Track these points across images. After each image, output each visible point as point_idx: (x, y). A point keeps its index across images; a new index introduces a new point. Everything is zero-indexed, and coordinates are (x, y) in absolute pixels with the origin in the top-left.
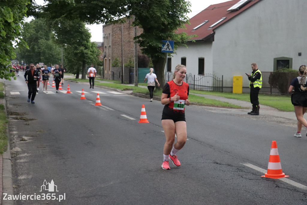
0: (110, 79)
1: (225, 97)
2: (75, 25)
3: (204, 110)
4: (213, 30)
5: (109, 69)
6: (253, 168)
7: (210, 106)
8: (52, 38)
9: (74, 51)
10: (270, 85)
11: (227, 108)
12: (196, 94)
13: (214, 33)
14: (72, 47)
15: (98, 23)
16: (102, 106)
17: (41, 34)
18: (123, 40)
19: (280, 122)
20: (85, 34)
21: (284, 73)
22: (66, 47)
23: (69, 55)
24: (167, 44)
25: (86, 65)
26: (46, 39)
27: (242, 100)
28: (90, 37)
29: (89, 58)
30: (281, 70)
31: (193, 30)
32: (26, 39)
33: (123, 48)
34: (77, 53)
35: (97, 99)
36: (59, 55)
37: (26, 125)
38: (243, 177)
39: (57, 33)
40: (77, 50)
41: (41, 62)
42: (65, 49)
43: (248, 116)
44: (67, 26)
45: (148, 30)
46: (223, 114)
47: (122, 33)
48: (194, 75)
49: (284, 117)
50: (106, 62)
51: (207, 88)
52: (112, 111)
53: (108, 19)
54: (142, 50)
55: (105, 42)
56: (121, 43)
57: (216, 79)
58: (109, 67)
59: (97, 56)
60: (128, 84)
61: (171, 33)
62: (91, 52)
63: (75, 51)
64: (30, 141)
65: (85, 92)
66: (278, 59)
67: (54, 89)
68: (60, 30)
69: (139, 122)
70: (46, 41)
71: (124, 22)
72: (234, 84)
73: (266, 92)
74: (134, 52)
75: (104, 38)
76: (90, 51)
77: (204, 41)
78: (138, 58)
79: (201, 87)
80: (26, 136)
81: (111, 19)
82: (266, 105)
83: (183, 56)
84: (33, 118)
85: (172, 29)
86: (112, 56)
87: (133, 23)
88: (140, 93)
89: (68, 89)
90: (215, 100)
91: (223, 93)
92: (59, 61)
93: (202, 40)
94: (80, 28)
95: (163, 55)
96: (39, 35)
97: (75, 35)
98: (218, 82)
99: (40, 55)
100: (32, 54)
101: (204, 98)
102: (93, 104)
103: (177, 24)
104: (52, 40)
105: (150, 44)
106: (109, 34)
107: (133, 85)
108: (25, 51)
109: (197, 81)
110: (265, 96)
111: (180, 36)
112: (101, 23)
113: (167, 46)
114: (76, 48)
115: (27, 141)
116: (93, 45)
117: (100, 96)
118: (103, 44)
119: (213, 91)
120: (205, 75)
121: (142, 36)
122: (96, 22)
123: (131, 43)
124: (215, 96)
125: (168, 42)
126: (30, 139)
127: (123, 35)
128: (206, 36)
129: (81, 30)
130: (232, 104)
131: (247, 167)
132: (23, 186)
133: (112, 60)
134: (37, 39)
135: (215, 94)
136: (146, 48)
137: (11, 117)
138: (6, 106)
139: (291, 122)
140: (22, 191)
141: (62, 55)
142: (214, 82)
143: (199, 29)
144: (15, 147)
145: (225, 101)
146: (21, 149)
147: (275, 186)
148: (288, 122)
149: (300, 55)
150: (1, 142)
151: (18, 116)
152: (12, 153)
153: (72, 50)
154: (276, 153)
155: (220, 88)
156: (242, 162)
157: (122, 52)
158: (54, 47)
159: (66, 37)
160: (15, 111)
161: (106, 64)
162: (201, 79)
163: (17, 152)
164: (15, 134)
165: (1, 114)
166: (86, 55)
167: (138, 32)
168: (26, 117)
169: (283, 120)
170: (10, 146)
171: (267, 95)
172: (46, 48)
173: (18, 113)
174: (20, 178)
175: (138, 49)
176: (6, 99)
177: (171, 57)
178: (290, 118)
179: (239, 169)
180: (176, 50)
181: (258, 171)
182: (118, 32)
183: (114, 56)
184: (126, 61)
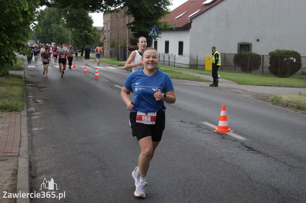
0: (108, 57)
1: (198, 73)
3: (181, 82)
4: (191, 20)
5: (107, 49)
6: (208, 125)
7: (185, 80)
8: (62, 23)
10: (234, 64)
11: (199, 81)
13: (191, 22)
14: (78, 30)
15: (98, 12)
16: (100, 78)
17: (53, 20)
19: (237, 92)
20: (89, 21)
21: (246, 55)
22: (73, 31)
23: (75, 37)
24: (153, 30)
26: (57, 24)
28: (92, 23)
29: (92, 40)
30: (243, 53)
31: (175, 19)
32: (41, 23)
33: (119, 32)
35: (97, 72)
36: (67, 36)
37: (40, 91)
38: (200, 131)
39: (66, 19)
40: (82, 33)
41: (53, 42)
42: (72, 32)
44: (75, 14)
45: (138, 19)
46: (195, 86)
47: (118, 20)
48: (175, 55)
49: (241, 89)
50: (105, 43)
51: (185, 65)
52: (107, 82)
53: (106, 9)
54: (133, 34)
55: (105, 27)
56: (117, 28)
57: (192, 59)
58: (107, 47)
59: (98, 38)
60: (122, 61)
61: (156, 21)
62: (93, 34)
63: (80, 34)
64: (42, 103)
65: (87, 67)
66: (241, 44)
68: (68, 17)
70: (57, 25)
72: (206, 63)
73: (231, 69)
74: (128, 35)
75: (104, 23)
78: (131, 41)
79: (180, 65)
80: (39, 99)
81: (108, 9)
82: (229, 80)
83: (167, 40)
84: (45, 86)
85: (157, 18)
87: (127, 13)
90: (190, 75)
91: (198, 70)
93: (182, 28)
96: (52, 20)
97: (80, 21)
99: (52, 36)
100: (46, 35)
101: (181, 73)
102: (93, 77)
103: (162, 14)
105: (140, 29)
106: (108, 21)
109: (177, 60)
110: (230, 72)
111: (163, 25)
112: (100, 12)
113: (153, 32)
114: (81, 32)
115: (39, 104)
116: (95, 29)
117: (98, 70)
118: (103, 28)
119: (190, 68)
120: (183, 55)
121: (133, 23)
123: (126, 28)
125: (154, 28)
126: (42, 102)
127: (119, 22)
128: (185, 24)
129: (85, 17)
130: (203, 78)
131: (204, 124)
132: (36, 135)
133: (110, 42)
134: (50, 23)
135: (191, 70)
136: (136, 32)
137: (28, 85)
138: (24, 76)
139: (245, 93)
140: (35, 139)
141: (70, 37)
142: (190, 61)
143: (180, 18)
144: (30, 107)
145: (198, 76)
146: (35, 109)
147: (222, 137)
148: (243, 92)
149: (258, 40)
150: (20, 103)
151: (34, 85)
152: (28, 112)
153: (78, 33)
154: (225, 114)
155: (195, 66)
156: (201, 121)
157: (118, 35)
158: (64, 30)
159: (73, 22)
160: (31, 81)
161: (105, 45)
162: (180, 59)
163: (32, 111)
164: (31, 98)
165: (20, 82)
166: (89, 37)
167: (130, 20)
168: (40, 85)
169: (239, 91)
170: (27, 107)
171: (232, 72)
172: (57, 31)
173: (33, 82)
174: (33, 129)
175: (130, 34)
176: (24, 71)
177: (157, 40)
178: (246, 90)
179: (198, 126)
180: (160, 34)
181: (212, 127)
182: (116, 19)
183: (111, 38)
184: (121, 43)
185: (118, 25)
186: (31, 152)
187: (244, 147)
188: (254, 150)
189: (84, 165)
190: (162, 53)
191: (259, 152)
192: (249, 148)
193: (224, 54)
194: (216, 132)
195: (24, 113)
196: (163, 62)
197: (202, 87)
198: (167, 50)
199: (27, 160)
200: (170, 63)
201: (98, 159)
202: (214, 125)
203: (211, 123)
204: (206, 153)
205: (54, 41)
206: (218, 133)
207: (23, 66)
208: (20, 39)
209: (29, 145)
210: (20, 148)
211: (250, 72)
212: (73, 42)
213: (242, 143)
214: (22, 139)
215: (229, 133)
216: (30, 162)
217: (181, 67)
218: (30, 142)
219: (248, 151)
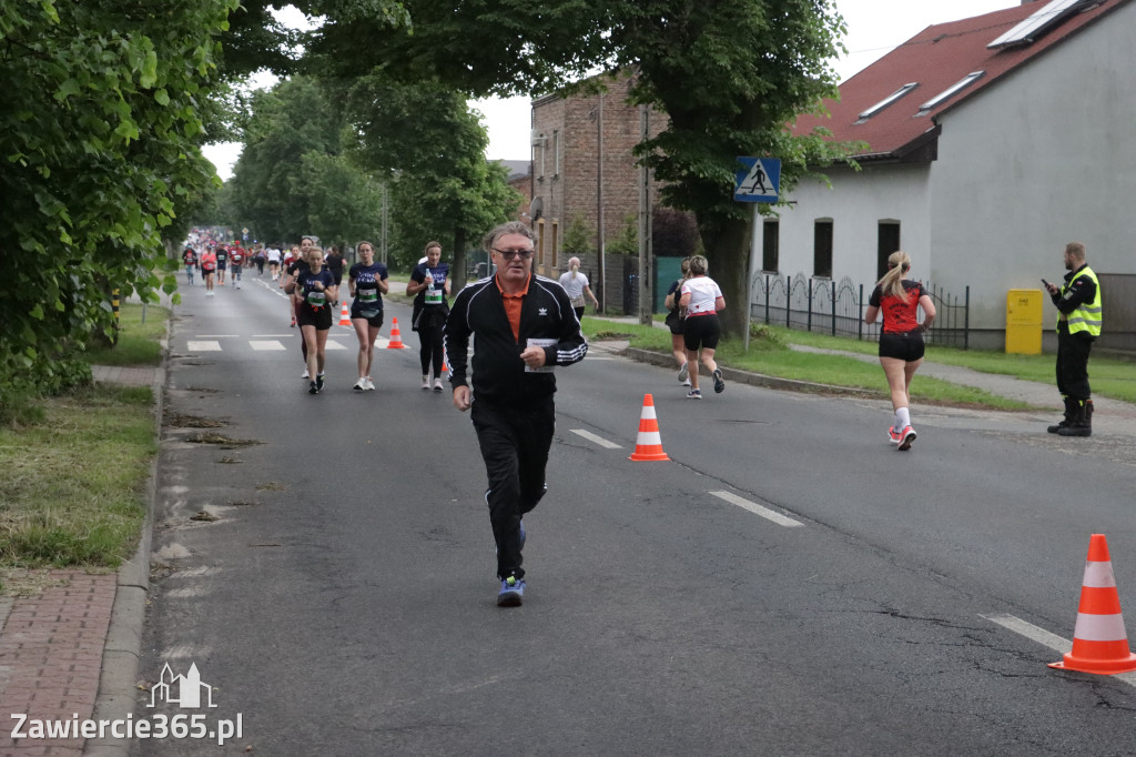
1: (970, 368)
2: (429, 101)
3: (885, 413)
4: (934, 119)
5: (551, 262)
6: (1023, 633)
8: (349, 147)
9: (423, 195)
11: (975, 408)
13: (938, 130)
14: (418, 178)
15: (504, 94)
17: (311, 134)
18: (602, 153)
20: (466, 133)
22: (396, 181)
23: (406, 208)
24: (754, 171)
25: (469, 245)
26: (328, 150)
27: (1034, 381)
28: (483, 143)
29: (480, 220)
31: (861, 118)
33: (602, 184)
34: (434, 201)
36: (373, 206)
37: (225, 461)
38: (984, 665)
39: (364, 130)
40: (437, 190)
42: (393, 186)
43: (1047, 440)
44: (403, 106)
45: (686, 118)
46: (955, 430)
47: (599, 127)
48: (861, 286)
50: (541, 234)
53: (539, 79)
54: (666, 191)
55: (540, 163)
56: (596, 165)
57: (941, 300)
58: (551, 253)
59: (507, 214)
60: (618, 315)
62: (484, 196)
63: (429, 195)
67: (347, 331)
68: (376, 118)
69: (633, 457)
70: (326, 156)
71: (598, 88)
72: (1010, 319)
74: (641, 198)
75: (536, 146)
76: (481, 193)
77: (896, 158)
78: (655, 223)
81: (552, 80)
83: (822, 214)
84: (253, 438)
86: (565, 214)
87: (635, 93)
88: (655, 349)
89: (394, 332)
90: (933, 382)
91: (969, 352)
92: (372, 230)
93: (892, 157)
94: (447, 111)
95: (740, 210)
96: (304, 136)
97: (428, 136)
98: (952, 310)
99: (305, 206)
100: (278, 202)
104: (347, 154)
105: (692, 169)
106: (555, 132)
107: (634, 321)
112: (514, 92)
113: (756, 179)
114: (431, 184)
116: (495, 172)
118: (532, 166)
121: (663, 139)
122: (497, 90)
123: (633, 164)
124: (935, 362)
125: (759, 162)
126: (227, 514)
127: (602, 137)
128: (905, 142)
129: (451, 116)
130: (993, 395)
131: (1004, 628)
133: (565, 228)
134: (296, 149)
136: (679, 182)
138: (165, 393)
141: (384, 208)
145: (969, 383)
146: (191, 551)
147: (1096, 700)
153: (417, 191)
154: (1107, 579)
155: (958, 334)
156: (985, 612)
157: (599, 200)
158: (356, 179)
159: (397, 142)
160: (192, 414)
161: (541, 242)
165: (136, 422)
166: (466, 209)
167: (652, 126)
168: (227, 434)
172: (326, 184)
174: (166, 654)
175: (652, 190)
176: (167, 367)
177: (773, 216)
179: (970, 637)
180: (789, 190)
181: (1041, 645)
182: (588, 124)
183: (569, 212)
184: (614, 232)
185: (599, 152)
190: (800, 275)
194: (1062, 670)
196: (806, 317)
197: (992, 437)
198: (823, 264)
200: (837, 320)
202: (1052, 631)
203: (1037, 624)
205: (311, 230)
206: (1071, 675)
207: (164, 342)
212: (398, 233)
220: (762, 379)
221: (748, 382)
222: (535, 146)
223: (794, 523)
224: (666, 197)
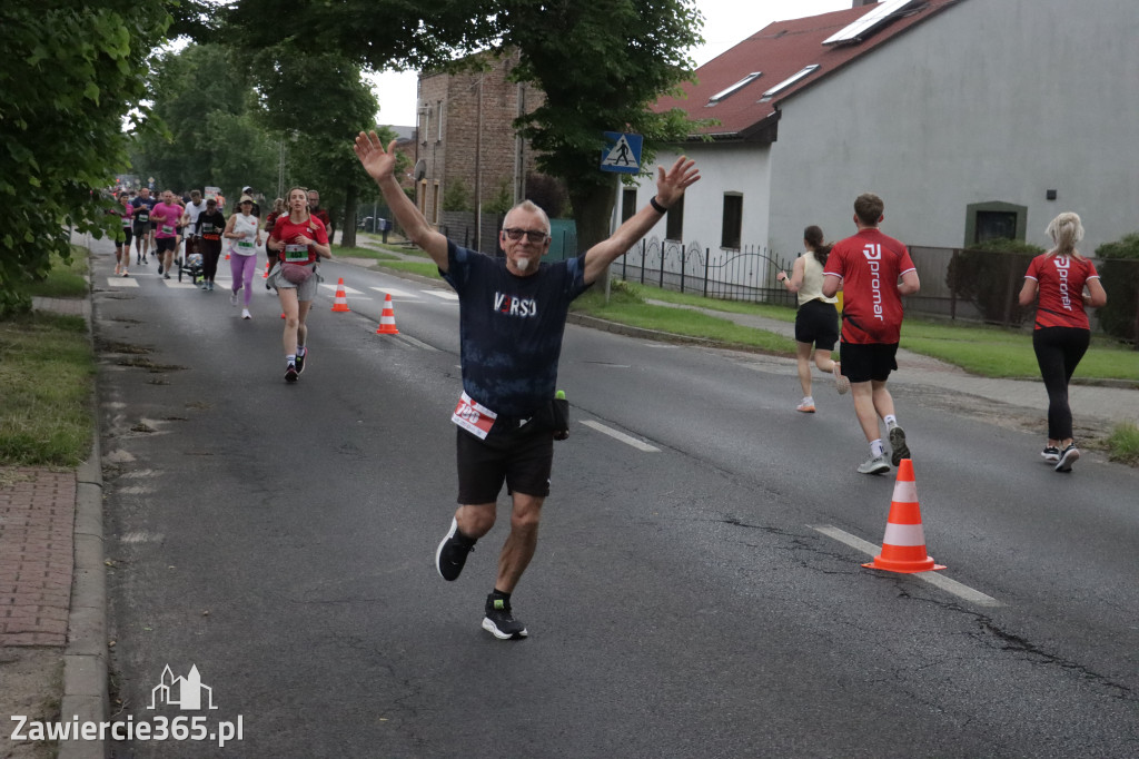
4: (776, 106)
6: (842, 541)
7: (748, 350)
8: (252, 108)
9: (319, 154)
10: (949, 290)
12: (707, 312)
13: (778, 115)
14: (314, 139)
15: (397, 69)
16: (400, 335)
17: (216, 94)
18: (481, 123)
19: (961, 409)
20: (359, 101)
21: (999, 255)
22: (295, 140)
23: (302, 166)
24: (619, 144)
25: (359, 200)
26: (231, 110)
28: (374, 109)
30: (988, 245)
31: (711, 101)
32: (164, 108)
33: (481, 150)
34: (329, 160)
35: (387, 313)
36: (271, 161)
37: (154, 383)
38: (809, 564)
39: (266, 94)
40: (332, 151)
41: (213, 186)
42: (292, 144)
44: (302, 73)
45: (561, 97)
47: (479, 100)
48: (708, 250)
49: (979, 394)
50: (424, 194)
51: (747, 291)
52: (432, 353)
54: (540, 159)
55: (424, 129)
56: (475, 133)
57: (776, 264)
58: (432, 211)
61: (636, 109)
63: (324, 154)
64: (164, 433)
65: (347, 290)
66: (981, 209)
68: (278, 84)
70: (229, 115)
71: (483, 65)
73: (939, 313)
74: (516, 165)
75: (421, 114)
77: (741, 138)
78: (528, 186)
79: (728, 288)
80: (149, 417)
82: (929, 355)
84: (178, 364)
85: (639, 96)
86: (446, 176)
87: (515, 71)
90: (769, 334)
92: (269, 183)
93: (737, 137)
94: (341, 81)
95: (607, 179)
96: (210, 96)
97: (324, 102)
99: (209, 160)
100: (184, 155)
101: (731, 323)
102: (372, 329)
103: (657, 80)
104: (249, 114)
105: (566, 140)
106: (439, 102)
108: (161, 145)
109: (717, 269)
110: (932, 325)
111: (663, 122)
112: (407, 66)
113: (620, 152)
115: (153, 434)
117: (393, 303)
118: (417, 133)
119: (766, 303)
120: (743, 251)
121: (540, 114)
122: (392, 64)
123: (510, 134)
125: (623, 137)
126: (162, 428)
127: (482, 108)
128: (750, 124)
129: (346, 85)
131: (826, 536)
132: (136, 562)
133: (445, 188)
134: (201, 107)
135: (772, 312)
136: (552, 153)
137: (107, 359)
138: (93, 322)
139: (994, 409)
140: (133, 577)
141: (282, 165)
142: (769, 274)
143: (729, 99)
144: (114, 449)
146: (136, 456)
147: (898, 592)
148: (983, 407)
149: (1051, 196)
150: (75, 432)
151: (130, 356)
152: (105, 468)
153: (314, 150)
154: (911, 496)
156: (811, 523)
157: (477, 164)
158: (257, 137)
159: (297, 105)
160: (121, 341)
161: (423, 201)
162: (730, 264)
163: (121, 464)
164: (119, 410)
165: (75, 346)
166: (357, 168)
167: (528, 101)
168: (154, 359)
169: (970, 403)
170: (102, 445)
171: (939, 322)
172: (229, 141)
173: (128, 345)
174: (126, 539)
175: (526, 158)
176: (92, 300)
177: (634, 185)
178: (999, 398)
179: (798, 543)
180: (649, 163)
181: (856, 550)
182: (469, 97)
183: (450, 175)
184: (489, 194)
185: (478, 121)
186: (114, 631)
187: (991, 633)
188: (1030, 648)
189: (330, 689)
190: (655, 238)
191: (1049, 656)
192: (1011, 638)
193: (910, 247)
194: (873, 569)
195: (89, 471)
196: (658, 275)
198: (675, 229)
199: (101, 663)
200: (685, 279)
201: (389, 667)
202: (865, 539)
203: (854, 534)
204: (832, 654)
205: (217, 181)
206: (880, 573)
207: (87, 278)
208: (86, 170)
209: (108, 601)
210: (73, 616)
211: (1019, 327)
213: (983, 618)
214: (81, 576)
215: (926, 576)
216: (111, 674)
217: (731, 300)
218: (114, 590)
219: (1008, 654)
220: (622, 327)
221: (609, 330)
222: (423, 114)
223: (653, 449)
224: (540, 165)
